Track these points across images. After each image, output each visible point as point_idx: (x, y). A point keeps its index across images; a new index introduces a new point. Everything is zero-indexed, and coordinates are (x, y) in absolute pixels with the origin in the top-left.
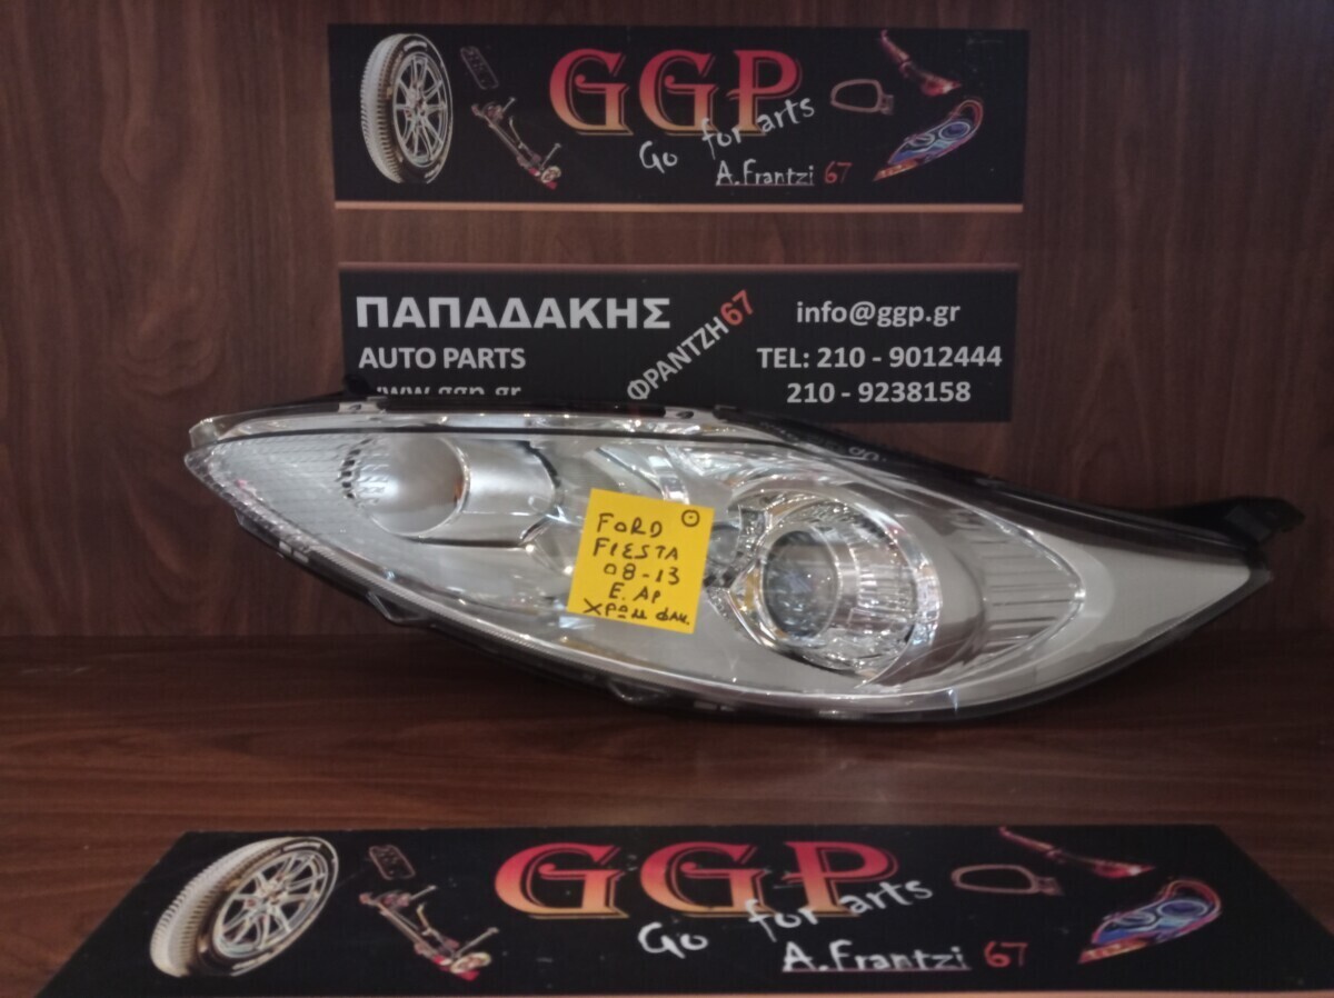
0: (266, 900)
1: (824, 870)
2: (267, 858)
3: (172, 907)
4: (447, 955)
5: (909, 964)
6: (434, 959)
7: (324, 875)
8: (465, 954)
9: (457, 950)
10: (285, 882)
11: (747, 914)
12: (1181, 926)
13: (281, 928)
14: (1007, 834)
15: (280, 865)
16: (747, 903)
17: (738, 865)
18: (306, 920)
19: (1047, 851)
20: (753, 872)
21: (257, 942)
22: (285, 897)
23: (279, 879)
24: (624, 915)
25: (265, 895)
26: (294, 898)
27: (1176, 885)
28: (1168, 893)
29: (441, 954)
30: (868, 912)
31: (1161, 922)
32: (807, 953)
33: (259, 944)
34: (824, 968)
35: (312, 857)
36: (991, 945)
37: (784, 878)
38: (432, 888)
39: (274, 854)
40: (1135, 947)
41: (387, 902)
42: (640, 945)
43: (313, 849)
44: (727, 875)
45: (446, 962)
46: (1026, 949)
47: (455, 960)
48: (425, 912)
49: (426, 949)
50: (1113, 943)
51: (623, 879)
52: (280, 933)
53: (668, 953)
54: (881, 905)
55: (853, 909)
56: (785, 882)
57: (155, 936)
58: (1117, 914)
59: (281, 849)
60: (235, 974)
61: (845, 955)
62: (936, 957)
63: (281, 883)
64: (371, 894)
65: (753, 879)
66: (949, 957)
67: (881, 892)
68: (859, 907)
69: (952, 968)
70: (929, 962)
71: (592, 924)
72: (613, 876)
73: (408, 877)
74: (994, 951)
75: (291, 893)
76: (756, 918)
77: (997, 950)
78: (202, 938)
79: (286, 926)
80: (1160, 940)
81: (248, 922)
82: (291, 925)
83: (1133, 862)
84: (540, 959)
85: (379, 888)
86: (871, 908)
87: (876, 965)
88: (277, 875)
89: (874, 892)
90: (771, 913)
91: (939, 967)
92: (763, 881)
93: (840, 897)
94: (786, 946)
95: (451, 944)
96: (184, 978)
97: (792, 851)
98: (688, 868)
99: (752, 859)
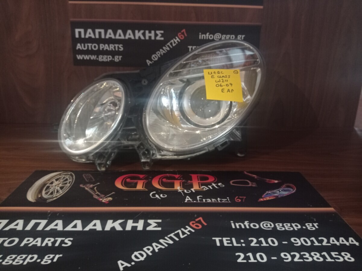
0: (56, 186)
1: (198, 180)
2: (56, 176)
3: (32, 187)
4: (102, 198)
5: (216, 201)
6: (98, 199)
7: (71, 180)
8: (106, 198)
9: (104, 197)
10: (61, 182)
11: (178, 190)
12: (285, 194)
13: (59, 192)
14: (246, 173)
15: (60, 178)
16: (178, 187)
17: (177, 179)
18: (66, 190)
19: (255, 177)
20: (181, 181)
22: (61, 185)
23: (59, 181)
24: (147, 190)
26: (63, 185)
27: (286, 185)
28: (283, 187)
29: (100, 198)
31: (280, 193)
32: (191, 198)
33: (54, 195)
34: (195, 202)
35: (68, 176)
36: (237, 197)
37: (188, 182)
38: (99, 183)
39: (58, 175)
40: (272, 198)
41: (87, 186)
42: (150, 196)
43: (68, 174)
44: (174, 181)
45: (101, 199)
46: (245, 198)
47: (103, 199)
48: (96, 188)
49: (96, 197)
50: (267, 197)
51: (147, 182)
53: (157, 198)
54: (211, 188)
55: (204, 189)
57: (28, 193)
58: (270, 191)
59: (60, 174)
60: (47, 202)
61: (200, 199)
62: (223, 199)
64: (82, 185)
66: (226, 200)
67: (212, 185)
68: (206, 189)
69: (226, 202)
70: (221, 201)
71: (139, 192)
72: (145, 181)
73: (92, 181)
74: (237, 199)
76: (181, 191)
78: (39, 194)
79: (61, 192)
80: (279, 197)
81: (51, 190)
83: (276, 180)
84: (125, 199)
85: (85, 183)
86: (209, 189)
87: (208, 201)
88: (59, 180)
89: (210, 185)
90: (183, 190)
91: (223, 202)
92: (183, 183)
93: (201, 186)
94: (186, 197)
95: (103, 196)
96: (35, 202)
97: (191, 176)
98: (164, 180)
99: (181, 178)
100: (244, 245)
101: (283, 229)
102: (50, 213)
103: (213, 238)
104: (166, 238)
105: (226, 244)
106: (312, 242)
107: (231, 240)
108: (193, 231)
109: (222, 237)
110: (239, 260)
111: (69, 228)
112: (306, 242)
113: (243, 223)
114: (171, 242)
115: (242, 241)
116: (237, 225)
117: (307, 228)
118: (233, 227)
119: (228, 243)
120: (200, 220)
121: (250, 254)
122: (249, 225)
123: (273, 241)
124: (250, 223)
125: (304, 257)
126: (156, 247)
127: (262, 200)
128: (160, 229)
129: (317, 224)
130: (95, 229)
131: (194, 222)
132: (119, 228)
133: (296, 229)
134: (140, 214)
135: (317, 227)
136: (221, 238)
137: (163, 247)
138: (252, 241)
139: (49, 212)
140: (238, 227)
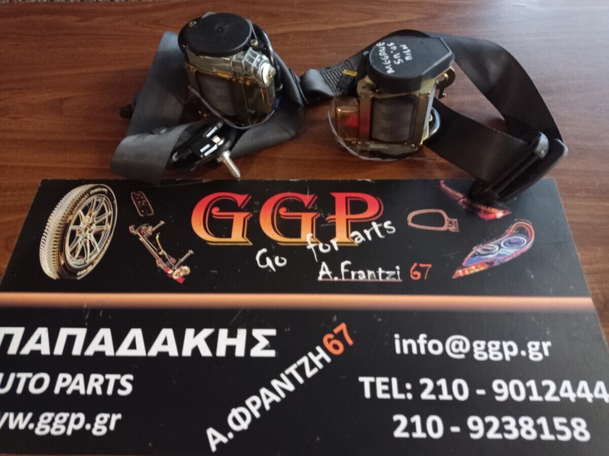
0: (86, 230)
1: (347, 214)
2: (83, 199)
3: (44, 234)
4: (171, 267)
5: (375, 277)
6: (165, 269)
7: (111, 212)
8: (179, 267)
9: (175, 264)
11: (307, 243)
12: (508, 254)
13: (95, 249)
14: (443, 186)
15: (90, 204)
16: (307, 237)
17: (306, 210)
18: (106, 244)
19: (460, 199)
20: (313, 214)
21: (85, 258)
22: (94, 228)
23: (90, 215)
24: (251, 244)
25: (85, 226)
26: (99, 228)
27: (517, 225)
28: (511, 231)
29: (168, 266)
30: (363, 241)
31: (501, 252)
32: (330, 269)
33: (87, 259)
34: (336, 279)
35: (104, 199)
36: (415, 265)
37: (327, 219)
39: (86, 197)
40: (482, 268)
41: (142, 233)
42: (256, 262)
43: (103, 193)
44: (300, 216)
45: (170, 272)
46: (430, 269)
47: (174, 270)
48: (159, 239)
49: (162, 263)
50: (472, 266)
51: (251, 218)
52: (95, 252)
53: (269, 268)
54: (370, 238)
55: (356, 239)
56: (326, 222)
57: (40, 253)
58: (481, 245)
59: (89, 193)
60: (79, 278)
61: (347, 270)
62: (388, 272)
63: (92, 217)
64: (134, 226)
65: (313, 218)
67: (372, 229)
68: (359, 239)
69: (394, 280)
70: (384, 276)
71: (236, 249)
72: (247, 216)
73: (150, 215)
74: (414, 270)
75: (97, 225)
76: (311, 246)
77: (418, 269)
78: (61, 255)
80: (496, 264)
81: (80, 243)
82: (99, 247)
83: (500, 208)
84: (211, 271)
85: (138, 223)
86: (364, 240)
87: (359, 277)
88: (88, 213)
89: (368, 229)
90: (317, 243)
91: (388, 279)
92: (316, 220)
93: (352, 231)
94: (321, 264)
95: (172, 260)
96: (57, 280)
97: (333, 199)
98: (283, 211)
99: (314, 205)
100: (410, 396)
101: (485, 357)
102: (87, 310)
103: (361, 379)
104: (283, 376)
105: (380, 395)
106: (529, 391)
107: (389, 384)
108: (328, 359)
109: (375, 376)
110: (399, 433)
111: (124, 351)
112: (518, 393)
113: (416, 338)
114: (290, 387)
115: (408, 386)
116: (405, 343)
117: (528, 354)
118: (398, 351)
119: (384, 392)
120: (341, 332)
121: (416, 419)
122: (426, 346)
123: (460, 387)
124: (428, 339)
125: (507, 427)
126: (267, 398)
127: (460, 273)
128: (271, 353)
129: (549, 344)
130: (166, 354)
131: (331, 336)
132: (205, 352)
133: (508, 358)
134: (240, 312)
135: (547, 353)
136: (372, 379)
137: (278, 399)
138: (425, 386)
139: (85, 306)
140: (406, 351)
